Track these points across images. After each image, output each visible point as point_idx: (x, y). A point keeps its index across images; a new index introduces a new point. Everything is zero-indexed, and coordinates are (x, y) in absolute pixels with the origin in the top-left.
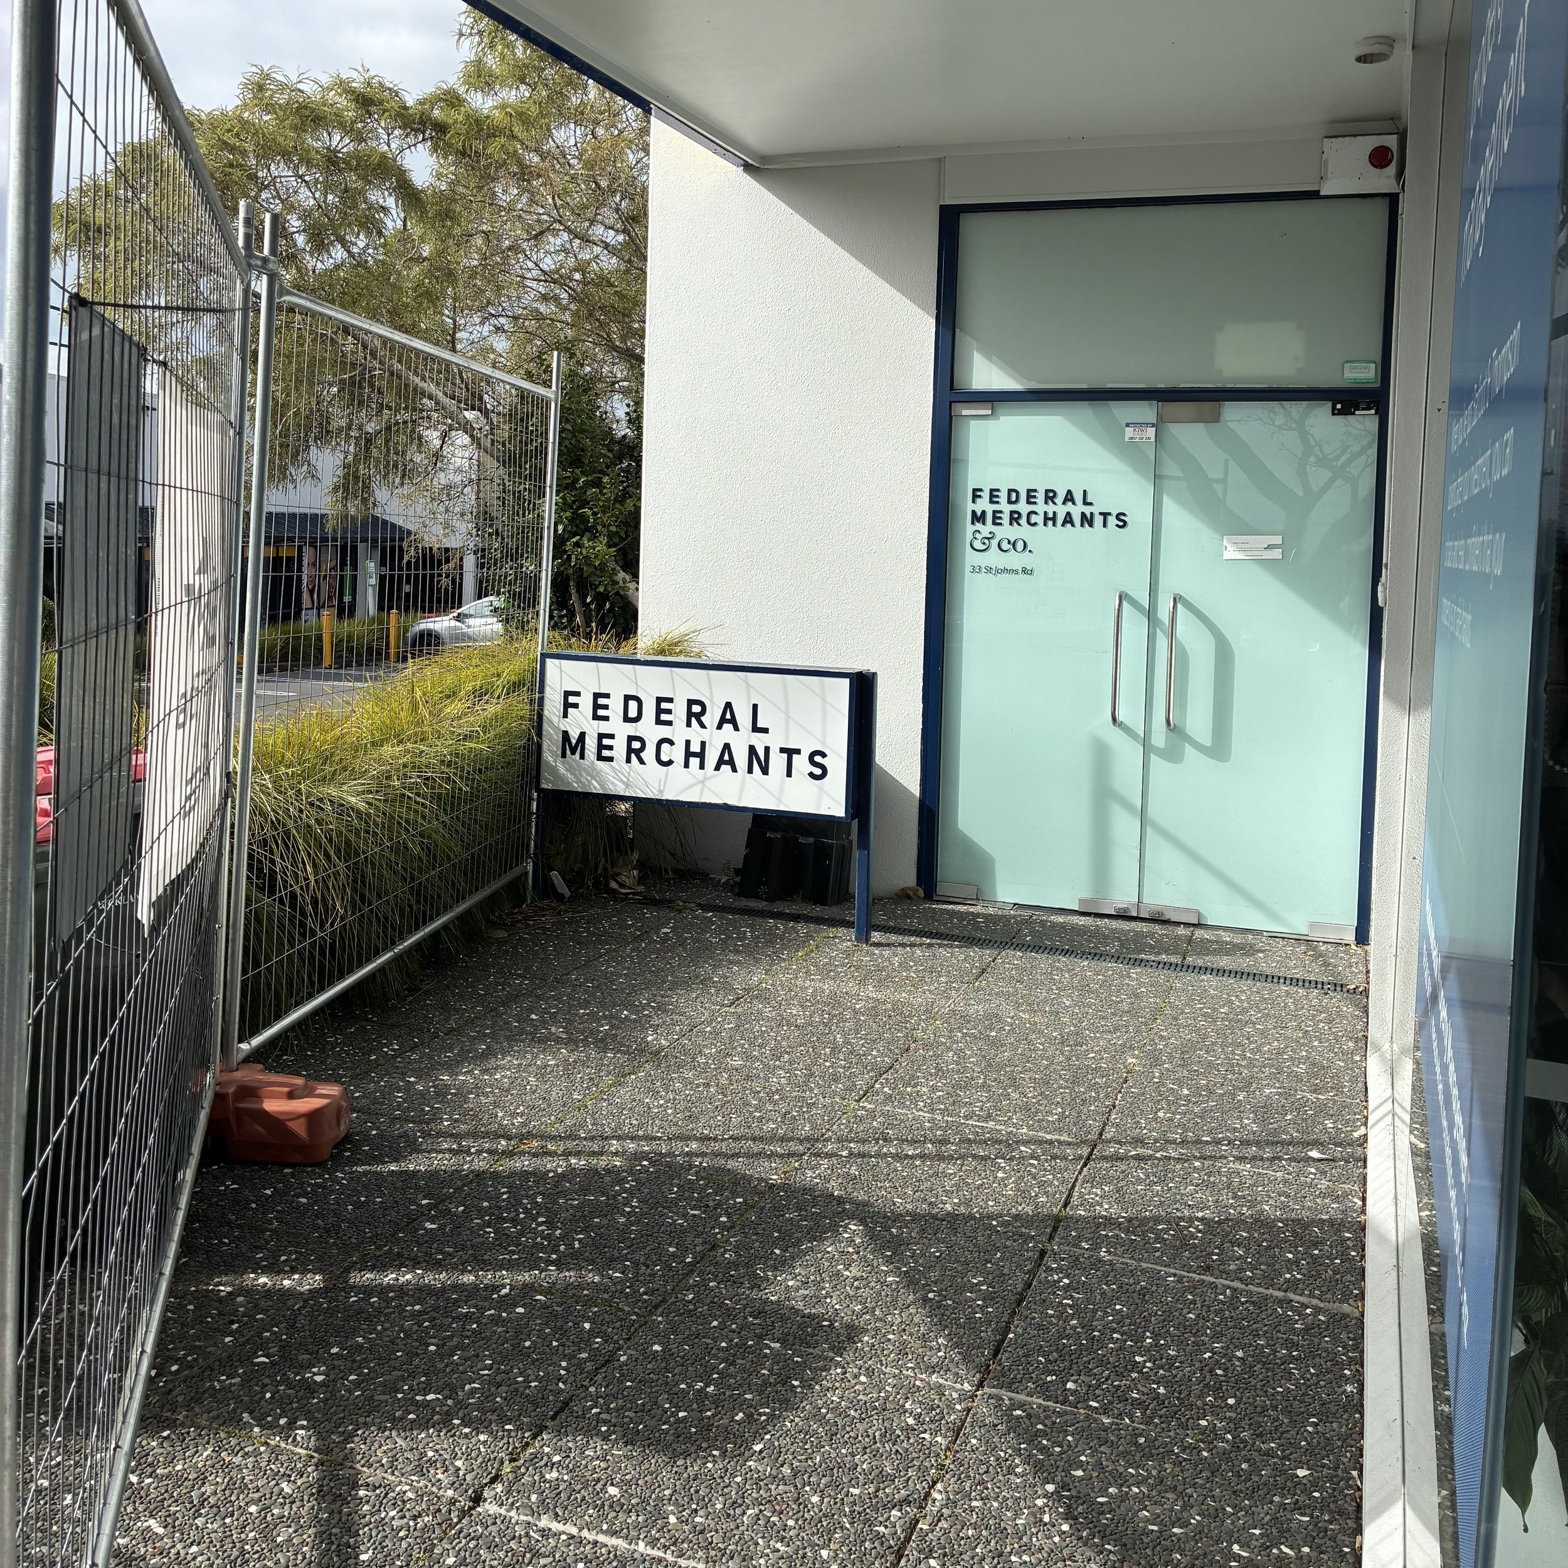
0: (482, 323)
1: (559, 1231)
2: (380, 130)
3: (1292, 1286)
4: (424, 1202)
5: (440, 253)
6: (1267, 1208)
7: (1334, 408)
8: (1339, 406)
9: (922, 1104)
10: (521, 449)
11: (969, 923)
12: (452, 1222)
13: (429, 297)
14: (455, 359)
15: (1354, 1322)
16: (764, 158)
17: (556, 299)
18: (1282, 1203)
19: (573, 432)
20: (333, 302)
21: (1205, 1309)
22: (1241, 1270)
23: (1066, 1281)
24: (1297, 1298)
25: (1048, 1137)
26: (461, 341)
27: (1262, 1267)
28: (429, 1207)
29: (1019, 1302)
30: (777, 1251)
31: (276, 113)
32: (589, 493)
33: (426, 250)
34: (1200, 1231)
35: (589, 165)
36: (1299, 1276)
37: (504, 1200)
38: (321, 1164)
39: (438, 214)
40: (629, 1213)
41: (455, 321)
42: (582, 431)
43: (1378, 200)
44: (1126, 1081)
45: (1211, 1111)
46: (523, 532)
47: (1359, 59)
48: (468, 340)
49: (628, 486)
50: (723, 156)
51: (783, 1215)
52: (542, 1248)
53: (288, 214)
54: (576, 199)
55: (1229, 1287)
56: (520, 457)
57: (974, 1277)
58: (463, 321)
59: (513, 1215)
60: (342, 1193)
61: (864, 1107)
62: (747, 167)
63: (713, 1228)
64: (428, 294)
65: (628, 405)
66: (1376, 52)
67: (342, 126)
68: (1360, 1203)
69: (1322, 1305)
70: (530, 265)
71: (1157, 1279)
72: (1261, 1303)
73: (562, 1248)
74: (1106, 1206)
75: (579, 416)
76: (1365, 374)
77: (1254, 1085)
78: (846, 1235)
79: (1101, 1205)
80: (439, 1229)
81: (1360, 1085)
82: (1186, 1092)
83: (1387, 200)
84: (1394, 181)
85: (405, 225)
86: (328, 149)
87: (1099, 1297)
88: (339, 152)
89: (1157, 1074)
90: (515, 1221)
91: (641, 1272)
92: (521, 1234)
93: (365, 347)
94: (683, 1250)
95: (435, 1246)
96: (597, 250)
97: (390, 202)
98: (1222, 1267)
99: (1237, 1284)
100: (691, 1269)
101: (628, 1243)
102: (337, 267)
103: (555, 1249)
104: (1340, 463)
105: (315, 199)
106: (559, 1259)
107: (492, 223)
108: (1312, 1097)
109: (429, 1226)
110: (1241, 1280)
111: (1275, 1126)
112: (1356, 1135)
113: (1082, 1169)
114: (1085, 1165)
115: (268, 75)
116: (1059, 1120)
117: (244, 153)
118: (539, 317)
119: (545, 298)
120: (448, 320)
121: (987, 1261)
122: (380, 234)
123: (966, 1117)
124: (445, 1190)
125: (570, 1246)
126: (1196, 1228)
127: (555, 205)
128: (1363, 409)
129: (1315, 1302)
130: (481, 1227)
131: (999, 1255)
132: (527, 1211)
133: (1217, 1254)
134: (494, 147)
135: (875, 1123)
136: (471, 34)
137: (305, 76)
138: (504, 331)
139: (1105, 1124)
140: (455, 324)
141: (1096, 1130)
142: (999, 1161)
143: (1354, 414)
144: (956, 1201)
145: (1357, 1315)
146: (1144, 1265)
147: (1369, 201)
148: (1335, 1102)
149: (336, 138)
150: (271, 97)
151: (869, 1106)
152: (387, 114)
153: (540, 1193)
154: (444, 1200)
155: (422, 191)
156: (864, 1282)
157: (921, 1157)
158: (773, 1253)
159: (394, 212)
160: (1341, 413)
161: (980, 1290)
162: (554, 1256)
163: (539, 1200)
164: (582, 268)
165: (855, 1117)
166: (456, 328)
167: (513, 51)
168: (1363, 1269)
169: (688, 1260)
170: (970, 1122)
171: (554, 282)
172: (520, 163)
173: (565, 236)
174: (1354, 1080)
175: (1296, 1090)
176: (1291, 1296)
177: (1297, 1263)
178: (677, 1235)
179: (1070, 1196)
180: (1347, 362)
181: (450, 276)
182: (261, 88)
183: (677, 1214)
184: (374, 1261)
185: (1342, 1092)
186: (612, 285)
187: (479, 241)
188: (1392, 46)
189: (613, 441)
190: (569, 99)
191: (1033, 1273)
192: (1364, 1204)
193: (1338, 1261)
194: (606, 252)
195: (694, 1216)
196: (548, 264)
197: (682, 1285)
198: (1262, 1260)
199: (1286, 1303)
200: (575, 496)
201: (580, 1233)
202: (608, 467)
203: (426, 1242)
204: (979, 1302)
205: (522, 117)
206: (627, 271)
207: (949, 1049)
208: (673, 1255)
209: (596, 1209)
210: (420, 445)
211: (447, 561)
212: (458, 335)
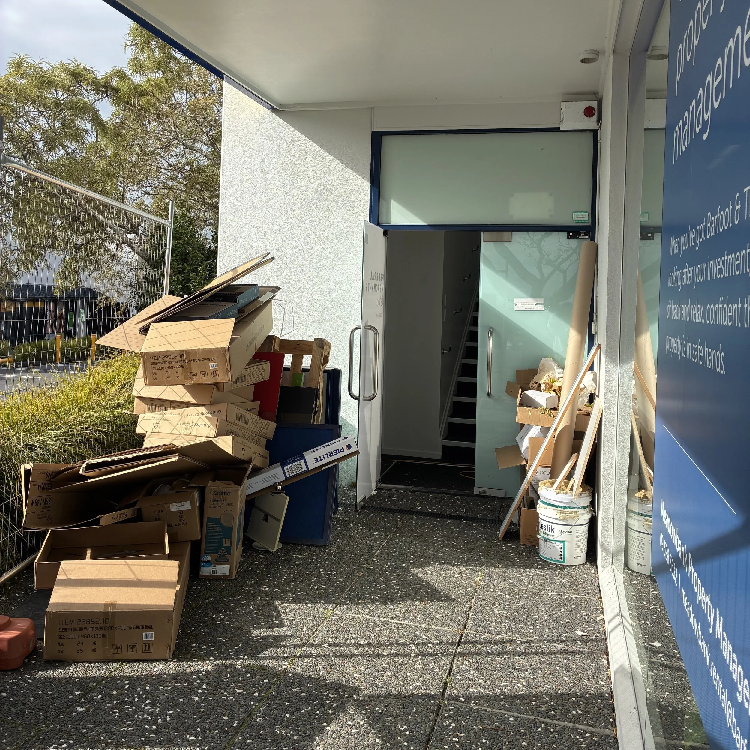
0: (138, 190)
1: (158, 709)
2: (84, 91)
3: (577, 719)
4: (78, 693)
5: (115, 154)
6: (558, 668)
7: (568, 235)
8: (571, 234)
9: (367, 610)
10: (156, 253)
11: (388, 500)
12: (94, 706)
13: (109, 176)
14: (124, 207)
15: (612, 740)
16: (282, 105)
17: (177, 178)
18: (566, 664)
19: (183, 245)
20: (57, 176)
21: (532, 739)
22: (549, 710)
23: (454, 725)
24: (580, 727)
25: (437, 628)
26: (127, 199)
27: (560, 707)
28: (81, 696)
29: (429, 740)
30: (288, 715)
31: (27, 79)
32: (191, 275)
33: (110, 153)
34: (524, 686)
35: (193, 111)
36: (580, 712)
37: (126, 689)
38: (17, 670)
39: (114, 134)
40: (201, 694)
41: (124, 189)
42: (188, 244)
43: (588, 133)
44: (476, 591)
45: (522, 608)
46: (156, 295)
47: (582, 61)
48: (131, 198)
49: (212, 272)
50: (261, 103)
51: (291, 690)
52: (147, 722)
53: (34, 132)
54: (186, 129)
55: (543, 722)
56: (156, 258)
57: (402, 726)
58: (128, 189)
59: (130, 699)
60: (28, 689)
61: (336, 614)
62: (274, 110)
63: (250, 701)
64: (109, 175)
65: (212, 231)
66: (590, 57)
67: (63, 87)
68: (606, 662)
69: (594, 730)
70: (164, 162)
71: (504, 720)
72: (561, 732)
73: (160, 721)
74: (472, 672)
75: (187, 237)
76: (583, 218)
77: (543, 591)
78: (328, 702)
79: (469, 671)
80: (85, 711)
81: (597, 588)
82: (508, 596)
83: (592, 133)
84: (595, 124)
85: (97, 139)
86: (55, 98)
87: (473, 735)
88: (62, 100)
89: (492, 586)
90: (132, 704)
91: (206, 735)
92: (135, 712)
93: (76, 201)
94: (232, 718)
95: (82, 723)
96: (198, 155)
97: (89, 127)
98: (538, 709)
99: (547, 720)
100: (236, 731)
101: (199, 715)
102: (60, 158)
103: (155, 722)
104: (557, 263)
105: (48, 123)
106: (157, 729)
107: (143, 139)
108: (573, 596)
109: (80, 709)
110: (549, 717)
111: (556, 615)
112: (599, 619)
113: (457, 648)
114: (458, 646)
115: (23, 59)
116: (442, 617)
117: (9, 99)
118: (168, 187)
119: (170, 178)
120: (120, 188)
121: (409, 714)
122: (83, 143)
123: (392, 618)
124: (90, 685)
125: (164, 719)
126: (522, 684)
127: (176, 131)
128: (583, 236)
129: (590, 728)
130: (111, 709)
131: (415, 709)
132: (139, 696)
133: (535, 701)
134: (143, 101)
135: (342, 624)
136: (132, 45)
137: (43, 61)
138: (149, 194)
139: (467, 619)
140: (124, 190)
141: (463, 623)
142: (412, 645)
143: (578, 238)
144: (389, 674)
145: (613, 735)
146: (496, 711)
147: (583, 133)
148: (585, 599)
149: (60, 94)
150: (25, 71)
151: (339, 613)
152: (87, 81)
153: (148, 683)
154: (90, 691)
155: (107, 122)
156: (339, 734)
157: (368, 645)
158: (285, 716)
159: (90, 132)
160: (572, 237)
161: (405, 735)
162: (154, 727)
163: (147, 688)
164: (190, 164)
165: (331, 621)
166: (124, 192)
167: (153, 54)
168: (613, 705)
169: (235, 725)
170: (394, 621)
171: (176, 170)
172: (157, 109)
173: (182, 148)
174: (592, 585)
175: (564, 593)
176: (577, 725)
177: (577, 703)
178: (229, 707)
179: (451, 667)
180: (574, 212)
181: (121, 166)
182: (19, 65)
183: (229, 693)
184: (44, 735)
185: (588, 593)
186: (205, 172)
187: (137, 149)
188: (598, 55)
189: (204, 249)
190: (183, 79)
191: (435, 721)
192: (608, 663)
193: (599, 701)
194: (202, 156)
195: (239, 693)
196: (173, 161)
197: (230, 743)
198: (559, 703)
199: (574, 730)
200: (184, 277)
201: (171, 710)
202: (201, 262)
203: (77, 721)
204: (405, 744)
205: (158, 85)
206: (213, 165)
207: (382, 575)
208: (226, 722)
209: (182, 693)
210: (105, 251)
211: (118, 310)
212: (126, 196)
